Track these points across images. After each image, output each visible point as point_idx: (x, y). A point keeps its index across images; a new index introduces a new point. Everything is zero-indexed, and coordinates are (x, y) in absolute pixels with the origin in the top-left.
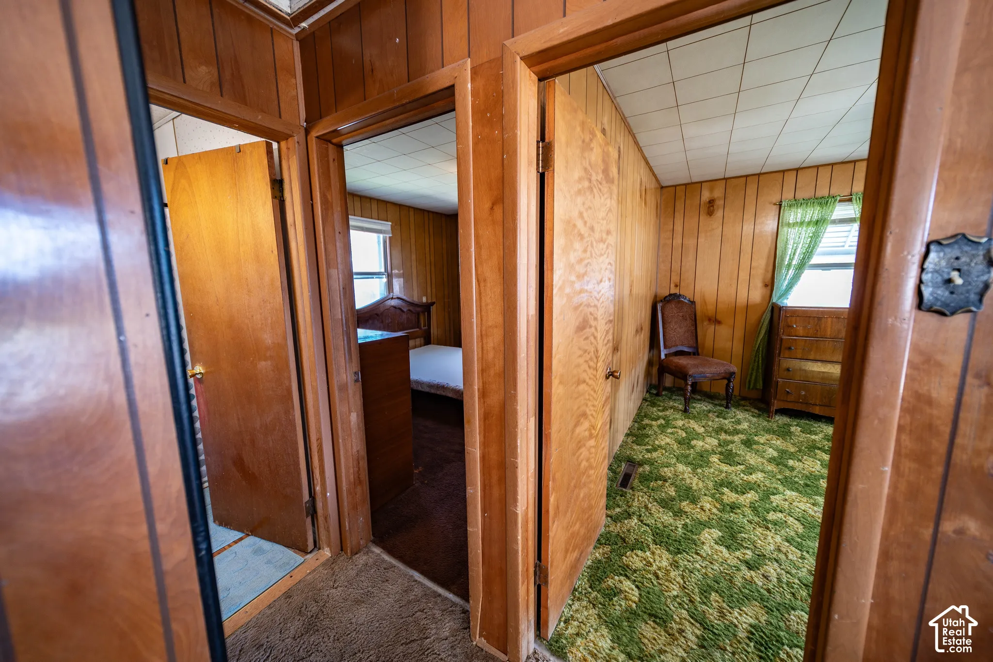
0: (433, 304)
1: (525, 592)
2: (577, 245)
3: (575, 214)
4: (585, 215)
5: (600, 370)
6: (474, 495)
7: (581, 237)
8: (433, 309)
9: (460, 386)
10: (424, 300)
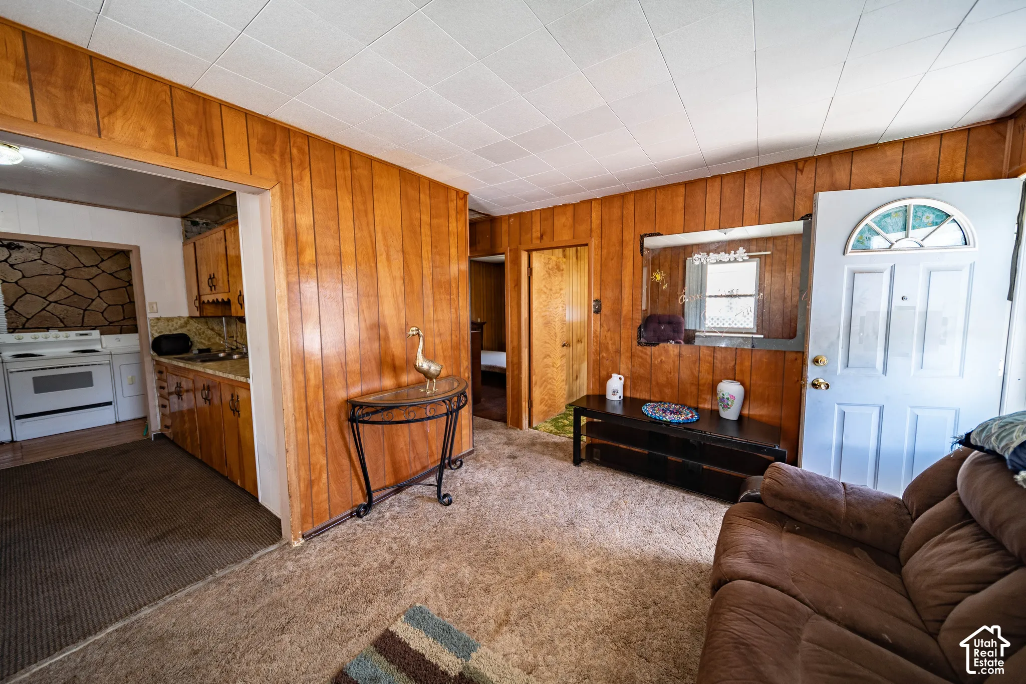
0: (484, 323)
1: (525, 405)
2: (543, 296)
3: (542, 286)
4: (547, 286)
5: (557, 343)
6: (509, 388)
7: (545, 293)
8: (485, 327)
9: (505, 366)
10: (479, 320)
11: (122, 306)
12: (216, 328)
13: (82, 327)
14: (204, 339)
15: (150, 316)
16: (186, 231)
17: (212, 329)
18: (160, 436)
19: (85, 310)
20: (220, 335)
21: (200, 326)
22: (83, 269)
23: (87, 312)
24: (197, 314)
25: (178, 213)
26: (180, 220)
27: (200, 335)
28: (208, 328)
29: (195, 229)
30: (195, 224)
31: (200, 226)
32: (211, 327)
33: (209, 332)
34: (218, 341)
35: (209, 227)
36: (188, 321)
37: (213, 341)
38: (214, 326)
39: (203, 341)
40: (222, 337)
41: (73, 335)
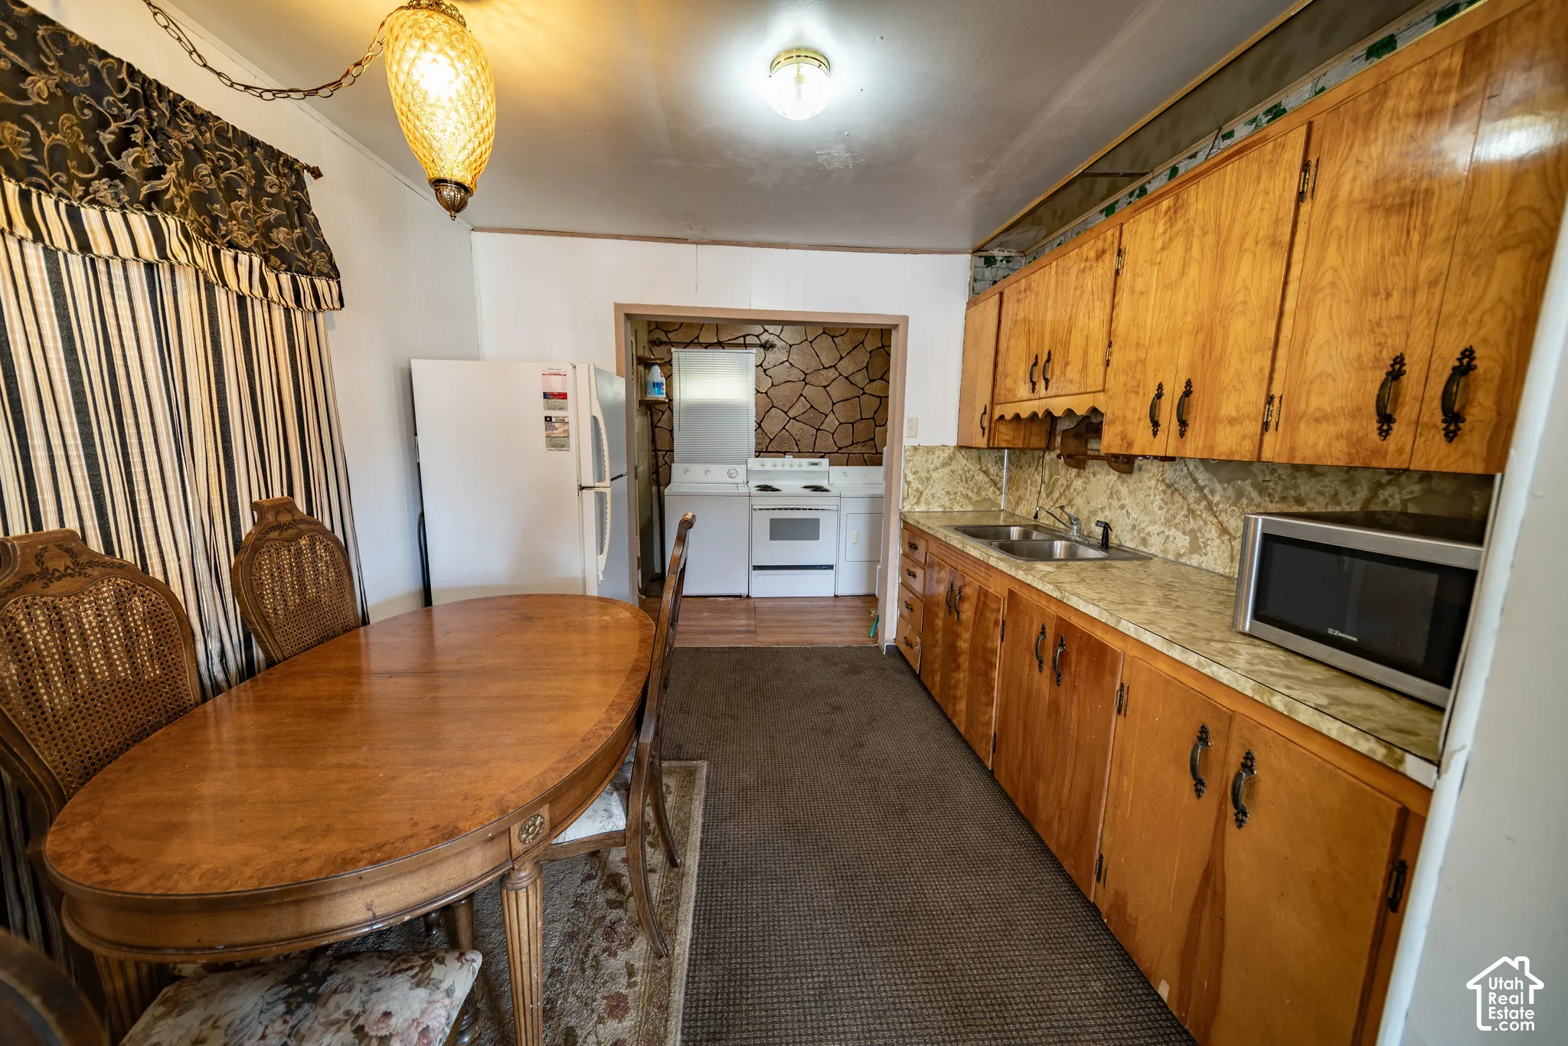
11: (853, 424)
12: (993, 470)
13: (814, 453)
14: (972, 491)
15: (907, 442)
16: (975, 280)
17: (986, 473)
18: (895, 651)
19: (818, 430)
20: (995, 484)
21: (969, 465)
22: (822, 372)
23: (819, 433)
24: (982, 442)
25: (968, 244)
26: (969, 256)
27: (967, 482)
28: (980, 469)
29: (988, 273)
30: (990, 261)
31: (998, 264)
32: (984, 469)
33: (981, 478)
34: (991, 496)
35: (1010, 265)
36: (954, 454)
37: (983, 494)
38: (989, 466)
39: (970, 494)
40: (999, 489)
41: (804, 463)
